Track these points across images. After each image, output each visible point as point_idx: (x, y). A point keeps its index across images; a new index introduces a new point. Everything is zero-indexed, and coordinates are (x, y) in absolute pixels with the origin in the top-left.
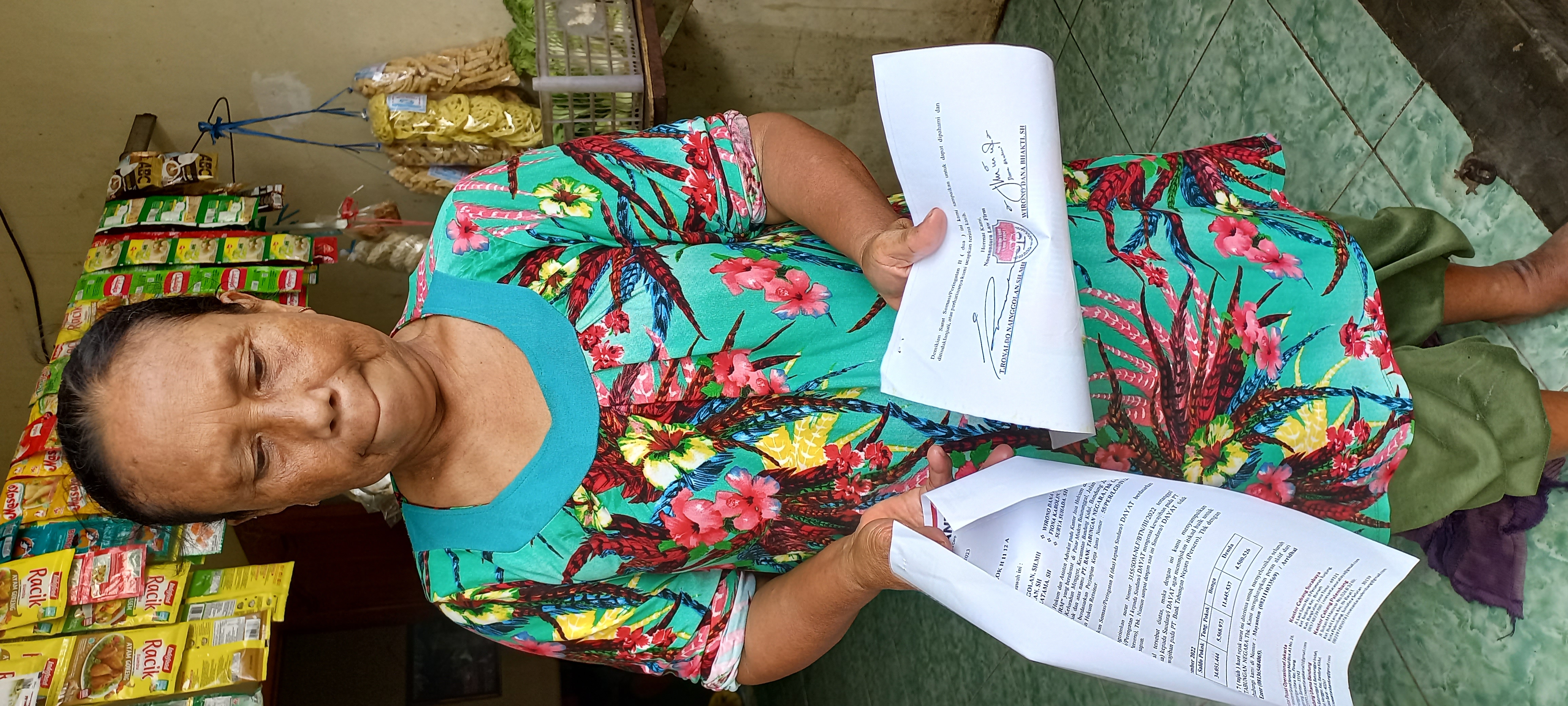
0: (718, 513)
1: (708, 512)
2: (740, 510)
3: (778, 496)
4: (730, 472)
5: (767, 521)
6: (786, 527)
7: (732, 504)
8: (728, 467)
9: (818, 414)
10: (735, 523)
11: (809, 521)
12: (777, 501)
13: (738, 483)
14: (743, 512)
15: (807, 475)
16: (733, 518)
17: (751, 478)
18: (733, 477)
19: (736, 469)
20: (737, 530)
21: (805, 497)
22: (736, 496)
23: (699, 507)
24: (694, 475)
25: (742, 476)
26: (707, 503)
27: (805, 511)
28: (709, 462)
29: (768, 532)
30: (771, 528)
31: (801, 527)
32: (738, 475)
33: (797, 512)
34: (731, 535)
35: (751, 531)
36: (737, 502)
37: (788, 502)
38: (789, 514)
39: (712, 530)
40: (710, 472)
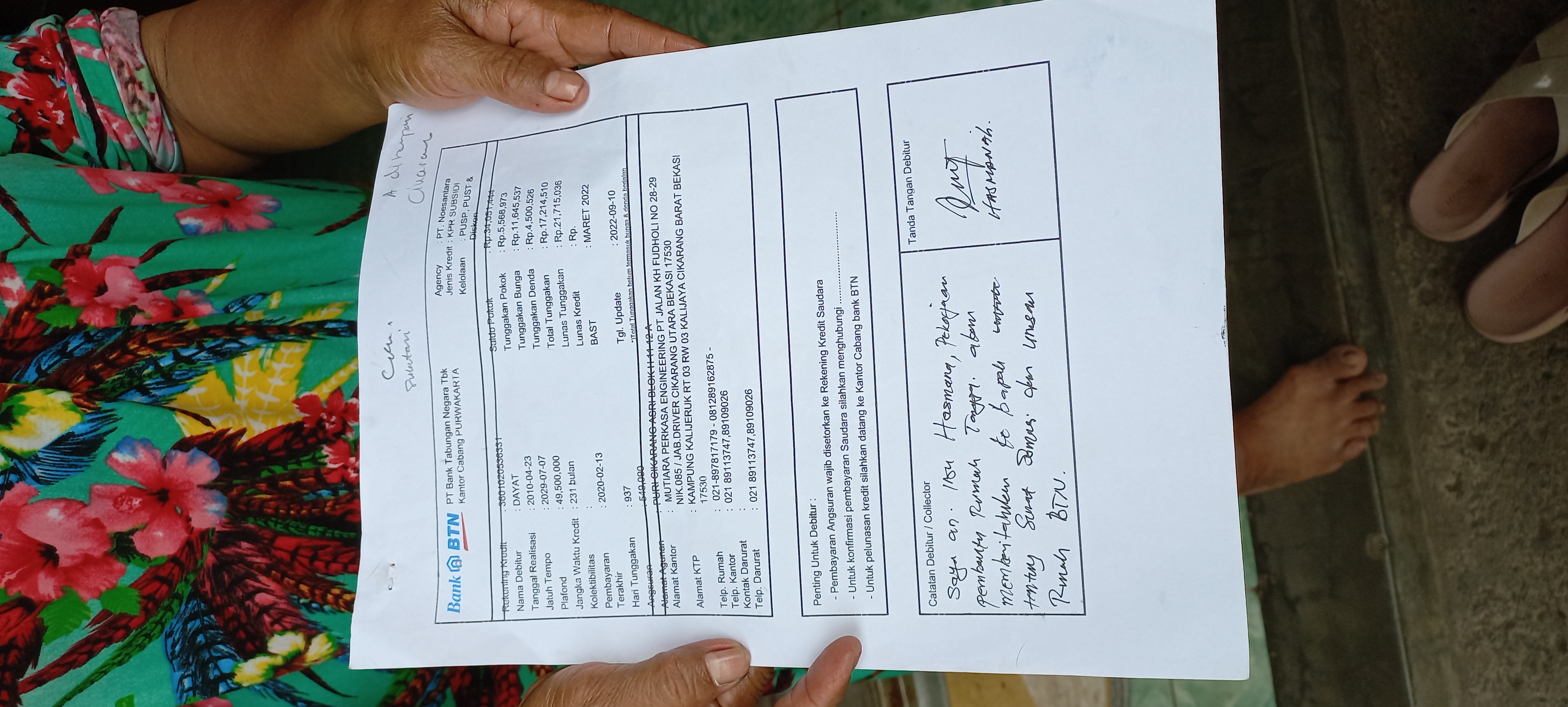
0: (96, 523)
1: (74, 523)
2: (144, 516)
3: (220, 485)
4: (117, 449)
5: (204, 534)
6: (245, 545)
7: (125, 507)
8: (111, 441)
9: (273, 345)
10: (138, 542)
11: (287, 526)
12: (216, 493)
13: (134, 468)
14: (152, 520)
15: (269, 441)
16: (132, 532)
17: (160, 455)
18: (122, 457)
19: (127, 443)
20: (143, 557)
21: (272, 482)
22: (133, 492)
23: (54, 513)
24: (37, 458)
25: (142, 456)
26: (70, 505)
27: (276, 509)
28: (70, 435)
29: (208, 558)
30: (215, 548)
31: (272, 540)
32: (133, 452)
33: (259, 512)
34: (134, 572)
35: (173, 559)
36: (136, 502)
37: (241, 494)
38: (245, 516)
39: (87, 561)
40: (74, 452)
